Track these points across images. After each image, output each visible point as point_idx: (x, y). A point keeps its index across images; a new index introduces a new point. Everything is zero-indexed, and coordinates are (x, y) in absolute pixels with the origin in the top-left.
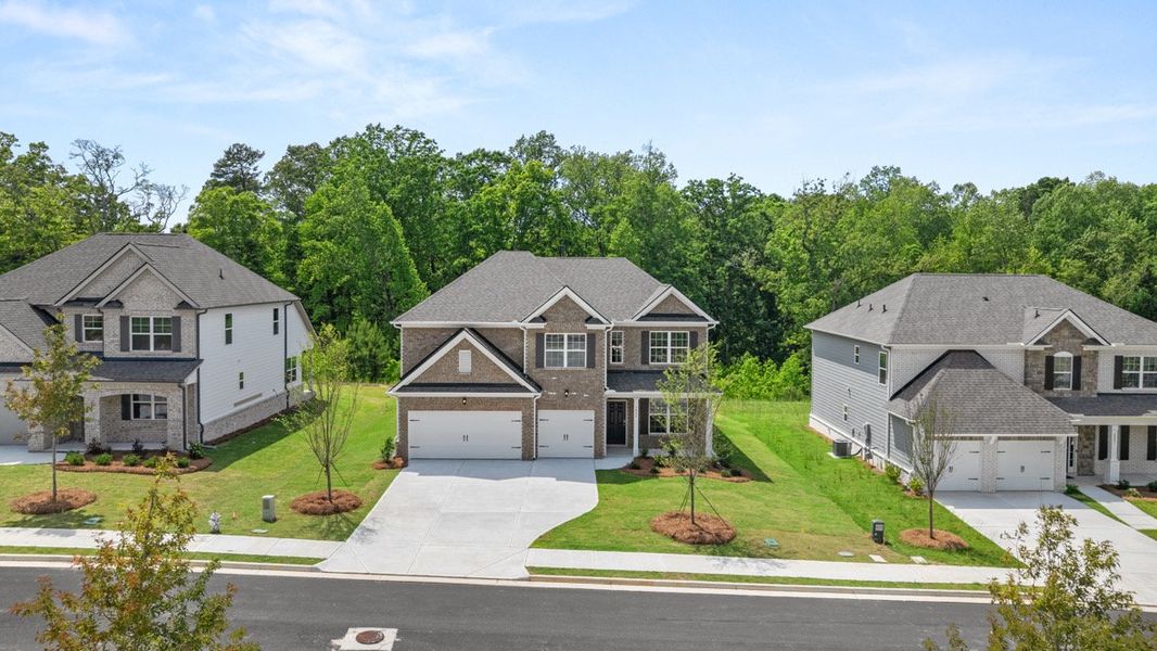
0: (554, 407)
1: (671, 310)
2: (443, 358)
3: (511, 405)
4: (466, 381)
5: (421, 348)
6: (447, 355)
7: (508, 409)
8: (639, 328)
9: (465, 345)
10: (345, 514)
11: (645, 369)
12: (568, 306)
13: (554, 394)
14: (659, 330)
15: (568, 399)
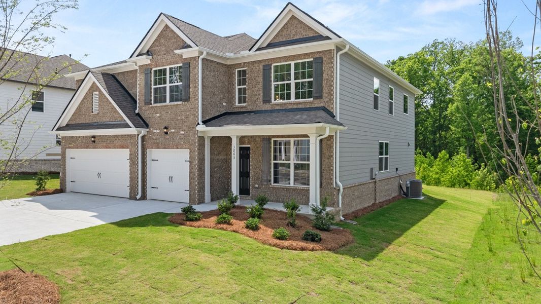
0: (157, 145)
1: (293, 35)
3: (122, 142)
4: (96, 121)
7: (120, 147)
8: (260, 61)
9: (95, 86)
11: (266, 109)
12: (168, 36)
13: (158, 131)
14: (281, 62)
15: (167, 137)
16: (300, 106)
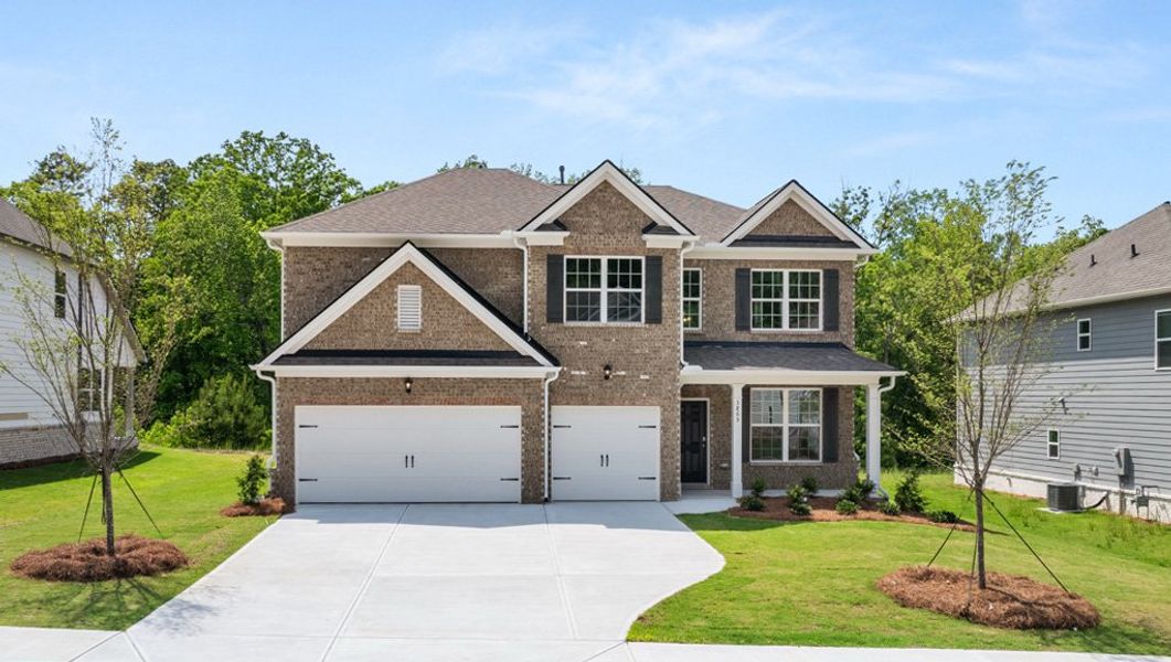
0: (583, 399)
1: (789, 227)
2: (364, 300)
3: (501, 393)
4: (411, 347)
5: (321, 286)
6: (373, 294)
7: (494, 402)
8: (730, 262)
9: (408, 274)
10: (142, 579)
11: (742, 340)
12: (609, 201)
13: (583, 373)
14: (768, 267)
15: (609, 384)
16: (803, 340)
